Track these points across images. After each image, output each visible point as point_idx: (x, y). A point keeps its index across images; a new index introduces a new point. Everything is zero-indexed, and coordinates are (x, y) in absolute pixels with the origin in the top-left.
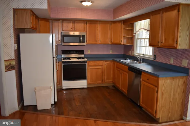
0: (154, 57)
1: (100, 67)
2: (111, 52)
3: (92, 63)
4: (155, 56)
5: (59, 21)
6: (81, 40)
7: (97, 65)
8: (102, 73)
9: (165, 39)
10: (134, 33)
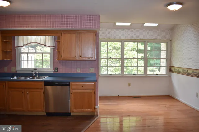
10: (16, 46)
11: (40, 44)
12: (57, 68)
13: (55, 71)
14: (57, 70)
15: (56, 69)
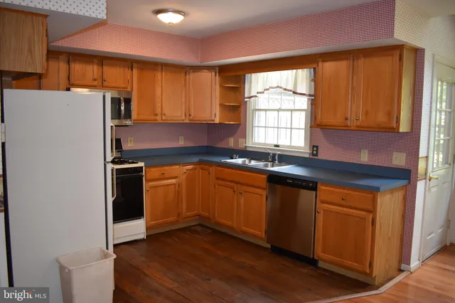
0: (313, 150)
1: (174, 181)
2: (181, 143)
3: (155, 172)
4: (315, 149)
5: (61, 57)
6: (123, 112)
7: (166, 176)
8: (178, 194)
9: (367, 113)
10: (246, 96)
11: (285, 89)
12: (317, 147)
13: (313, 155)
14: (317, 151)
15: (315, 148)
